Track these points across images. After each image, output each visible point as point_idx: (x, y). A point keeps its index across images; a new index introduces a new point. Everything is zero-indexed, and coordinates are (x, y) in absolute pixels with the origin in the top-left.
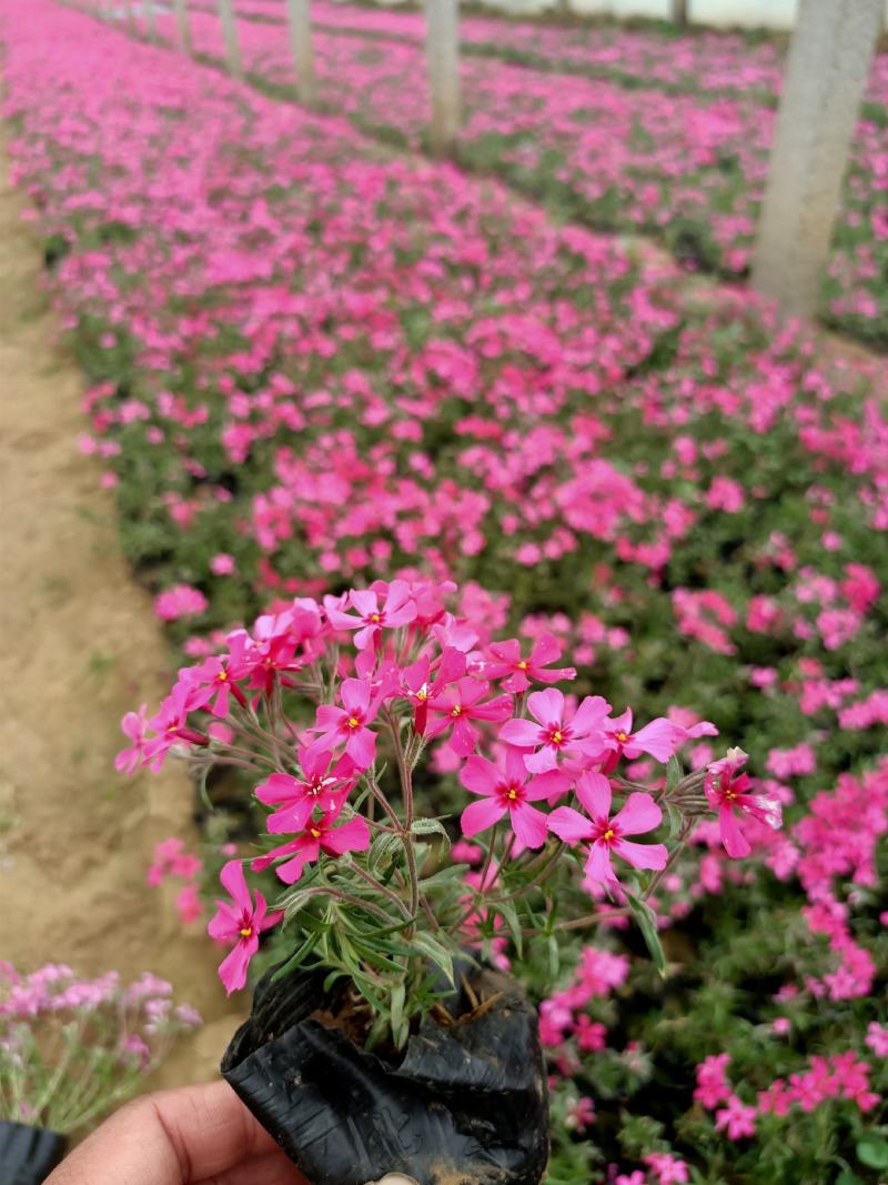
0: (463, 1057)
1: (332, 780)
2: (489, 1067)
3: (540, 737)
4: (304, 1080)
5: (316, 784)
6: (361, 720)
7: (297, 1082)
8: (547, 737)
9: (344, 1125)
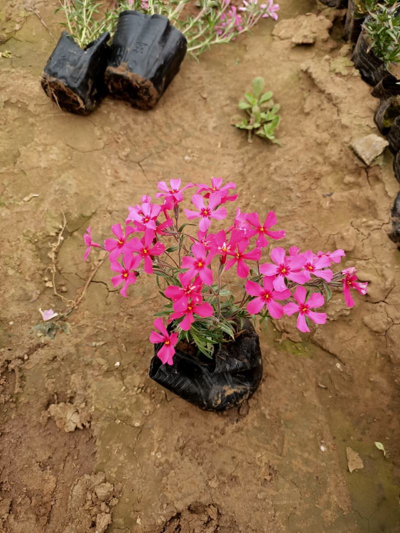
0: (235, 361)
1: (194, 287)
2: (244, 363)
3: (277, 271)
4: (178, 372)
5: (188, 289)
6: (203, 263)
7: (176, 373)
8: (280, 270)
9: (193, 382)
